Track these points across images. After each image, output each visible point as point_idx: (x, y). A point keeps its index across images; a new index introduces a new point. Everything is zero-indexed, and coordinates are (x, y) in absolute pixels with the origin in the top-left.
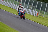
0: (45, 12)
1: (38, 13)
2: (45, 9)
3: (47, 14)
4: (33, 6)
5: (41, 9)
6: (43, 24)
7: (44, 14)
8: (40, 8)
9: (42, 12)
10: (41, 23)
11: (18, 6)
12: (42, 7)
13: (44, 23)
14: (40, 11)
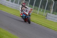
0: (39, 8)
1: (31, 10)
2: (39, 5)
3: (42, 10)
4: (25, 1)
5: (35, 5)
6: (38, 23)
7: (39, 10)
8: (33, 4)
9: (35, 8)
10: (35, 21)
11: (21, 6)
12: (35, 3)
13: (38, 21)
14: (33, 7)
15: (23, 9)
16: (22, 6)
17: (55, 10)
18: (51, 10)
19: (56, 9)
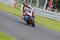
15: (25, 9)
16: (24, 5)
17: (41, 4)
18: (36, 3)
19: (42, 2)
